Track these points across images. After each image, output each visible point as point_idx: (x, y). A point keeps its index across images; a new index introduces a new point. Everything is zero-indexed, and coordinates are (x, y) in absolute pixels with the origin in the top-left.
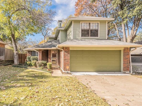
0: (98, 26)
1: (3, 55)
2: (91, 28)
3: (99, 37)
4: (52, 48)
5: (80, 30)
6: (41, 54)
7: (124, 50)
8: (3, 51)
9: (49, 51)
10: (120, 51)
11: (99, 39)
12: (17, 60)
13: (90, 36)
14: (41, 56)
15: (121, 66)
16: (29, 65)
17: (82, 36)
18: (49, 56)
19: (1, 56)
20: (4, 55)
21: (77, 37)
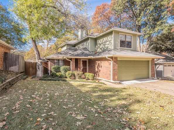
0: (131, 38)
1: (16, 65)
2: (127, 40)
3: (132, 49)
4: (89, 56)
5: (119, 41)
6: (74, 63)
7: (152, 60)
8: (16, 59)
9: (79, 60)
10: (148, 61)
11: (132, 50)
12: (42, 71)
13: (127, 47)
14: (74, 65)
15: (149, 74)
16: (60, 77)
17: (120, 47)
18: (79, 66)
19: (13, 66)
20: (18, 65)
21: (117, 48)
